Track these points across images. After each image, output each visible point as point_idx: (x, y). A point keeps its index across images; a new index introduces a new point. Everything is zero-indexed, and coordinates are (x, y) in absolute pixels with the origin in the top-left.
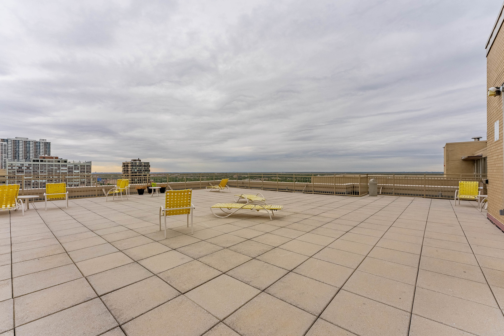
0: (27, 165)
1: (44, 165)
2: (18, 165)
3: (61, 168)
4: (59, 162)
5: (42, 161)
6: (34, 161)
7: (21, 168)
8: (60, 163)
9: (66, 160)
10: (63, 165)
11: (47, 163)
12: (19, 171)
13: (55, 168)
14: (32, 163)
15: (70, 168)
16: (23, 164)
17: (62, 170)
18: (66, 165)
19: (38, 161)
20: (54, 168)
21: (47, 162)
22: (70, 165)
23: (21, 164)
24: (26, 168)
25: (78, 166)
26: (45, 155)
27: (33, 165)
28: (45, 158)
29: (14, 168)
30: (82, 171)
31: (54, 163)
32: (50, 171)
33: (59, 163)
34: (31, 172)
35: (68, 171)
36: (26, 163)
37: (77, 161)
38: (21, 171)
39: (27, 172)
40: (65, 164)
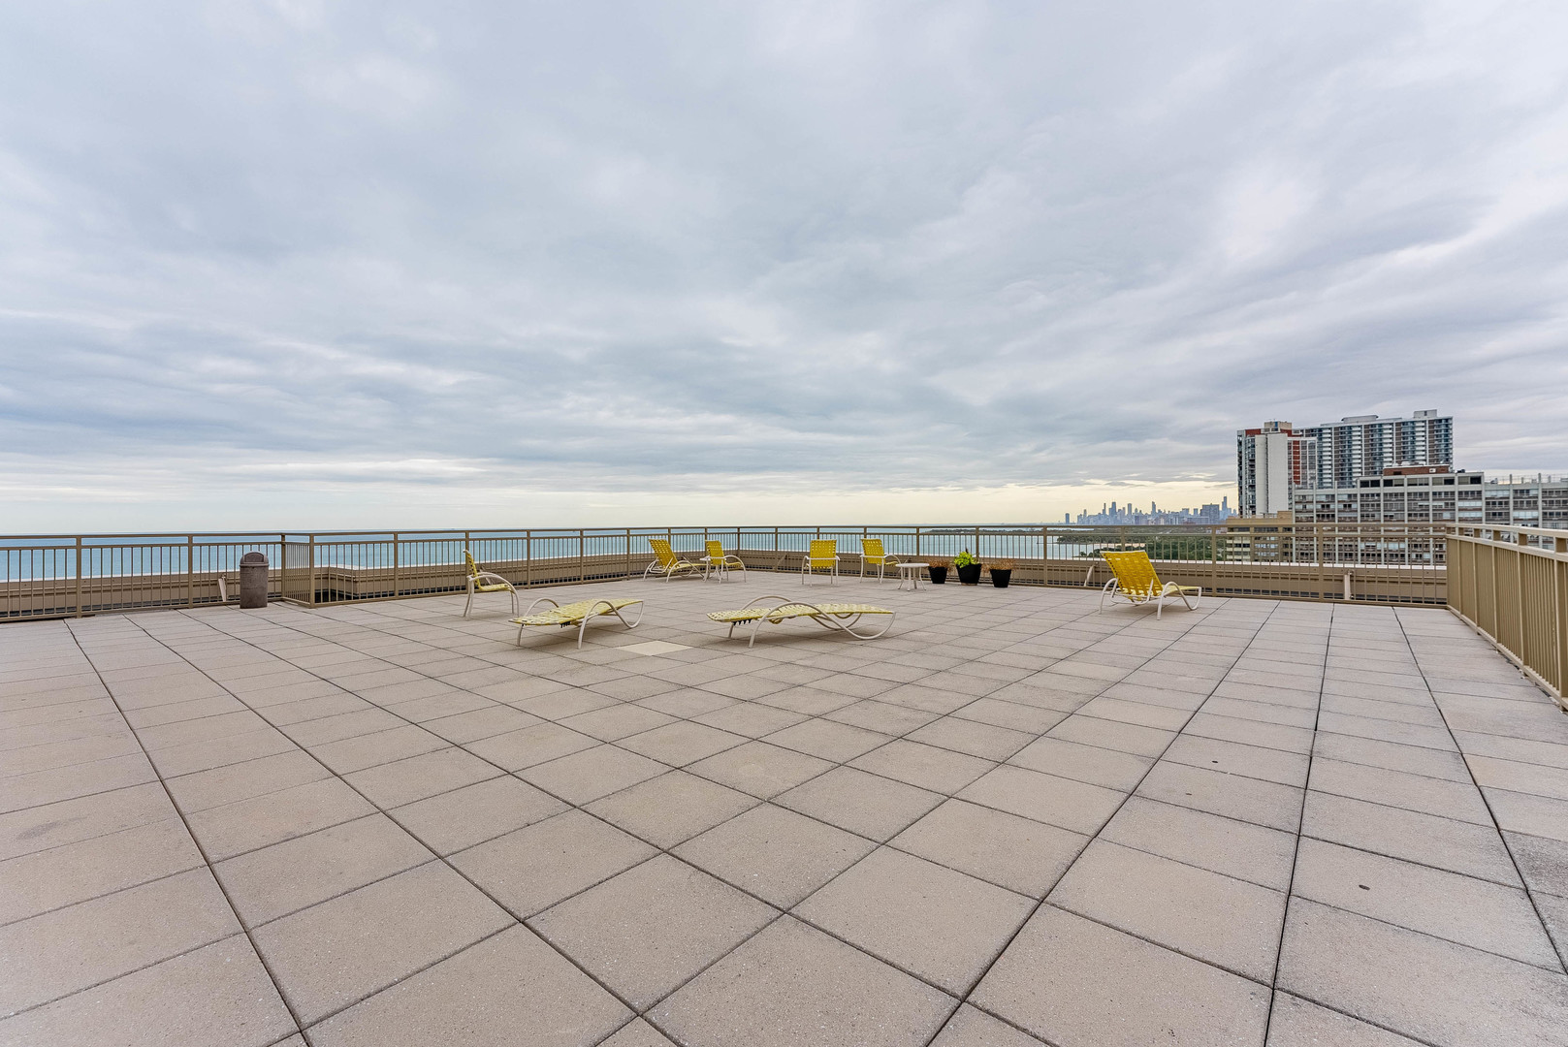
0: (1345, 498)
1: (1396, 495)
2: (1320, 499)
3: (1459, 504)
4: (1450, 482)
5: (1388, 483)
6: (1364, 484)
7: (1328, 506)
8: (1456, 488)
9: (1479, 475)
10: (1467, 493)
11: (1406, 489)
12: (1323, 516)
13: (1436, 503)
14: (1359, 490)
15: (1494, 503)
16: (1333, 496)
17: (1461, 510)
18: (1479, 492)
19: (1376, 484)
20: (1431, 503)
21: (1406, 483)
22: (1494, 493)
23: (1327, 496)
24: (1341, 506)
25: (1532, 493)
26: (1400, 463)
27: (1362, 495)
28: (1399, 473)
29: (1309, 507)
30: (1551, 514)
31: (1431, 489)
32: (1416, 515)
33: (1449, 488)
34: (1356, 518)
35: (1487, 514)
36: (1342, 491)
37: (1524, 476)
38: (1328, 516)
39: (1345, 518)
40: (1475, 487)
